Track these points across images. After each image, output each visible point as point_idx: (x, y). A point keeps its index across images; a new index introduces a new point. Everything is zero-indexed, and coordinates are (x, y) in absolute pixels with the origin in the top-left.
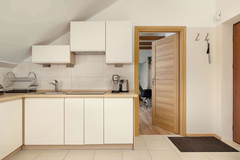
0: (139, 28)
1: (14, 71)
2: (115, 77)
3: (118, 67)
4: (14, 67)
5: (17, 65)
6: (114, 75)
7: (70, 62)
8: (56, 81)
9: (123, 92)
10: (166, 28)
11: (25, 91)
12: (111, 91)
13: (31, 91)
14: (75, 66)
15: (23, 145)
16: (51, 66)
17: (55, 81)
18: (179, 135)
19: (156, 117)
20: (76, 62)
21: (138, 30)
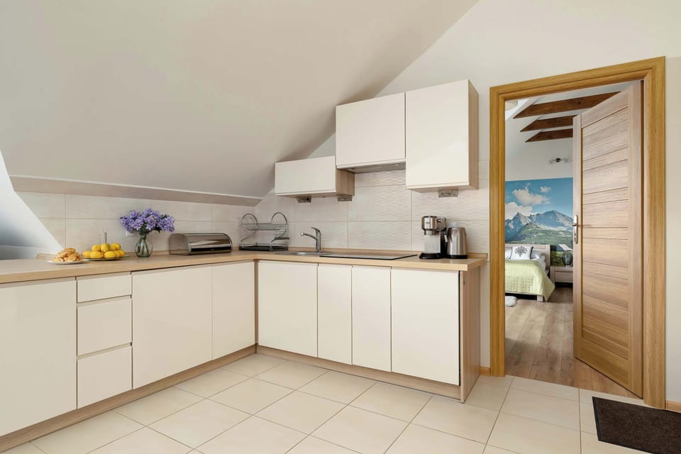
0: (501, 91)
1: (257, 211)
2: (426, 220)
3: (445, 196)
4: (257, 204)
5: (261, 200)
6: (425, 217)
7: (335, 191)
8: (318, 231)
9: (449, 257)
10: (588, 75)
11: (265, 249)
12: (420, 255)
13: (276, 249)
14: (353, 198)
15: (256, 344)
16: (313, 200)
17: (315, 231)
18: (642, 400)
19: (582, 336)
20: (356, 191)
21: (500, 96)
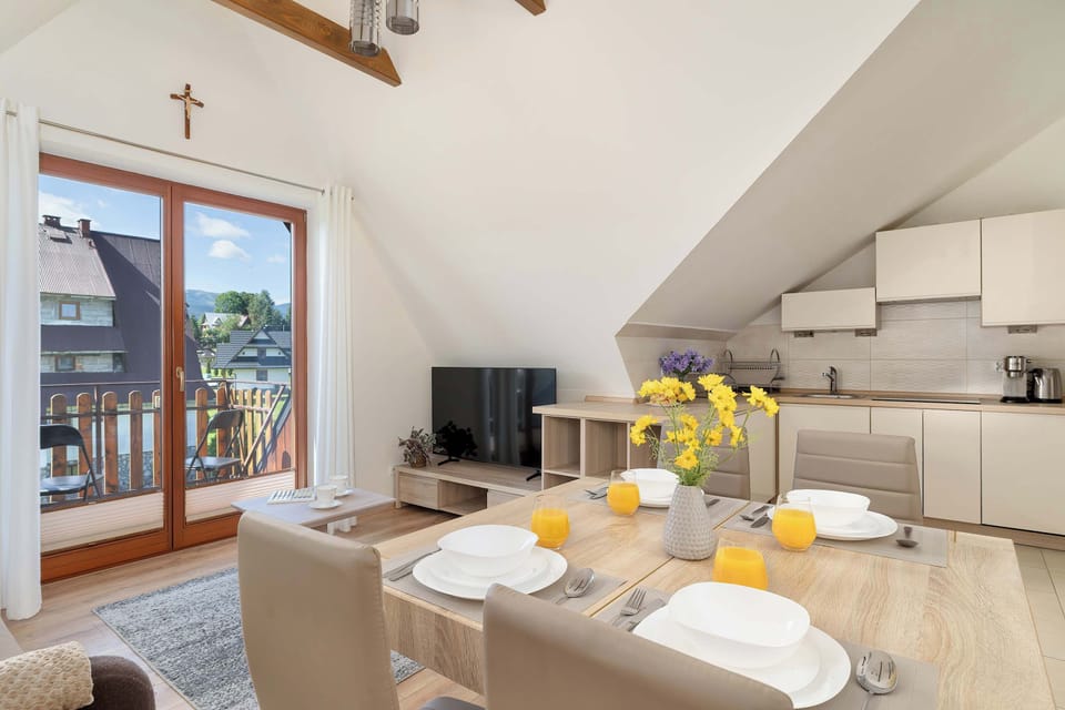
2: (1011, 361)
3: (1019, 332)
5: (735, 334)
6: (1009, 357)
7: (874, 327)
8: (833, 371)
9: (1038, 401)
12: (1000, 398)
14: (879, 334)
16: (815, 336)
17: (831, 368)
20: (884, 325)
